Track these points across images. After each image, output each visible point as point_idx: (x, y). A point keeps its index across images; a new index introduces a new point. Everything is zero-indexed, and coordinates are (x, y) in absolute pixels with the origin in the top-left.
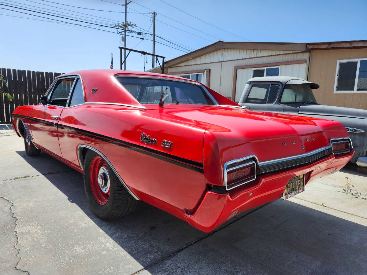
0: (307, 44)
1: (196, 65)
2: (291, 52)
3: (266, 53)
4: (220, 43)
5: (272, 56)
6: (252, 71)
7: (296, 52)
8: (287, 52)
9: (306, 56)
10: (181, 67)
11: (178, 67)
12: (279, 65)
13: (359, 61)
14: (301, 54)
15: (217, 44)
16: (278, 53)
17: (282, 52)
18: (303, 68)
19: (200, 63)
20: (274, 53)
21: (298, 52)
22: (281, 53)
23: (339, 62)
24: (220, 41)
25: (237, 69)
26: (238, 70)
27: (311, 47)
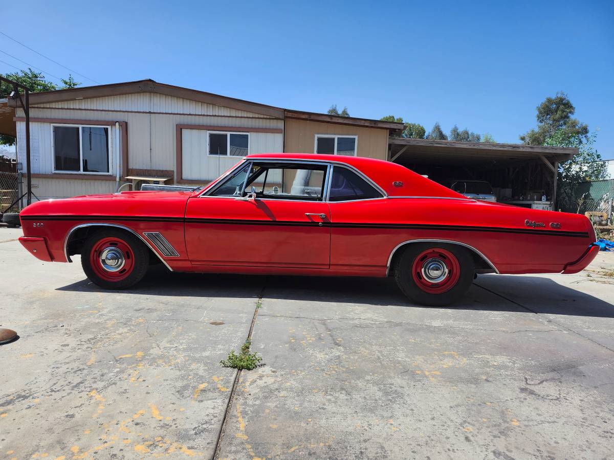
0: (285, 110)
1: (94, 110)
2: (262, 116)
3: (226, 112)
4: (149, 82)
5: (236, 117)
6: (208, 135)
7: (268, 117)
8: (257, 116)
9: (280, 125)
10: (53, 110)
11: (44, 108)
12: (248, 132)
13: (336, 137)
14: (275, 120)
15: (143, 83)
16: (245, 114)
17: (251, 115)
18: (279, 138)
19: (101, 109)
20: (239, 114)
21: (271, 117)
22: (248, 116)
23: (317, 136)
24: (150, 80)
25: (181, 129)
26: (183, 130)
27: (290, 115)
